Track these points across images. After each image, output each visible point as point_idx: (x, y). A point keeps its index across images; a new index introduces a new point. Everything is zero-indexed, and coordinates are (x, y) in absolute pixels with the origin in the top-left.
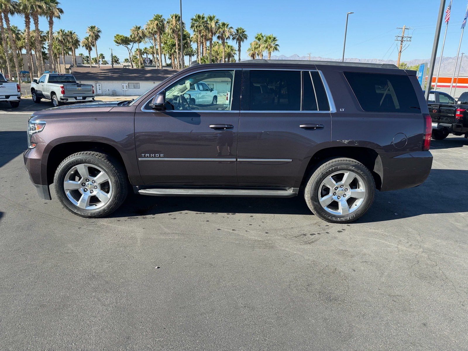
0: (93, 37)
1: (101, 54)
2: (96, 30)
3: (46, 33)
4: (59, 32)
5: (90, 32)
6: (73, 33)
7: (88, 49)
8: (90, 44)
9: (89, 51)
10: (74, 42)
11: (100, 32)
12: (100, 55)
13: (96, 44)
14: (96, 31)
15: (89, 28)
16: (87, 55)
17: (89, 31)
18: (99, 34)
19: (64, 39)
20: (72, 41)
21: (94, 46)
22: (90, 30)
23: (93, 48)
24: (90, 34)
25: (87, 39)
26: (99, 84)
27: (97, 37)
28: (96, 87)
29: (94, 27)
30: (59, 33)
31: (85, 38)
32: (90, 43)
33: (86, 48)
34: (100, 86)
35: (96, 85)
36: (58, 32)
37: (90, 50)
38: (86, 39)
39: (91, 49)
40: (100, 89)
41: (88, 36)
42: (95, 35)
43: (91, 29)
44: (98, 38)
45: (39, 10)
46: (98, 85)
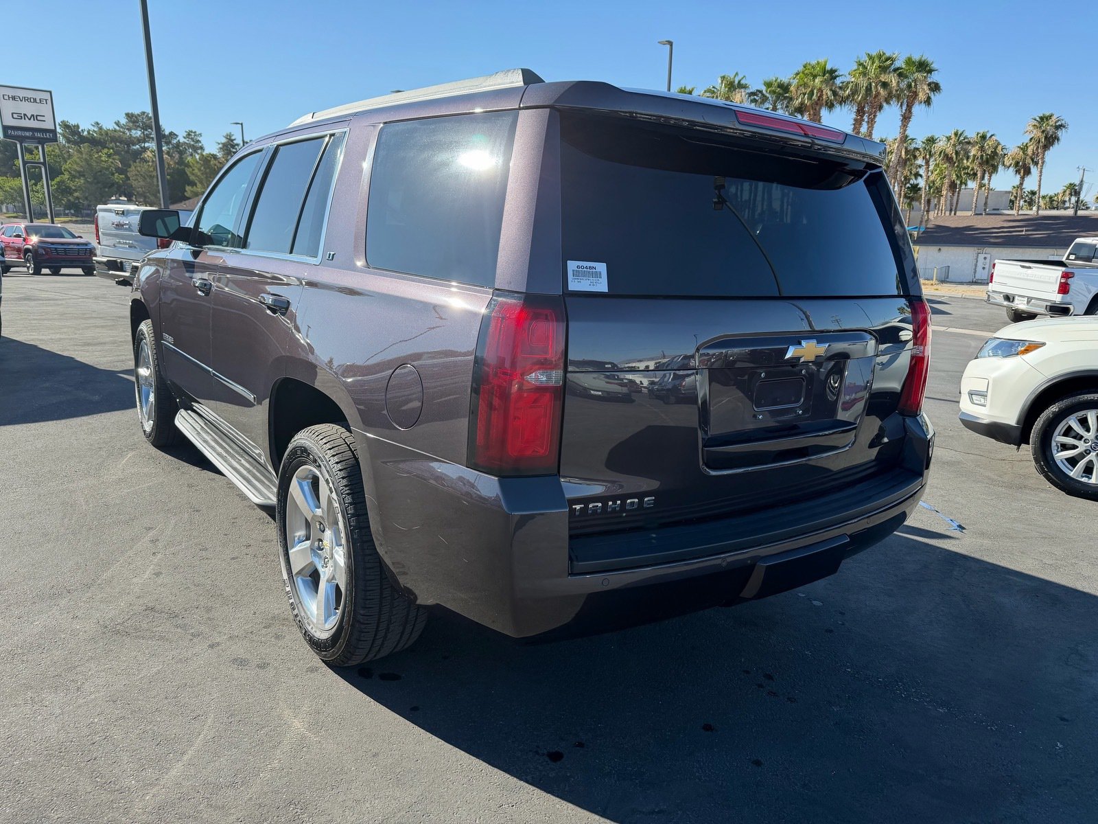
0: (1039, 141)
1: (1071, 184)
2: (1051, 124)
3: (923, 143)
4: (950, 137)
5: (1035, 131)
6: (988, 135)
7: (1019, 173)
8: (1028, 161)
9: (1023, 178)
10: (984, 158)
11: (1064, 127)
12: (1068, 188)
13: (1043, 158)
14: (1052, 126)
15: (1035, 120)
16: (1032, 189)
17: (1032, 128)
18: (1059, 133)
19: (957, 153)
20: (982, 156)
21: (1036, 164)
22: (1034, 125)
23: (1034, 170)
24: (1033, 135)
25: (1024, 149)
26: (986, 256)
27: (1050, 140)
28: (977, 262)
29: (1049, 117)
30: (949, 139)
31: (1018, 147)
32: (1028, 157)
33: (1016, 171)
34: (988, 260)
35: (977, 257)
36: (947, 138)
37: (1024, 175)
38: (1022, 149)
39: (1028, 172)
40: (984, 268)
41: (1026, 140)
42: (1046, 137)
43: (1039, 122)
44: (1052, 144)
45: (882, 91)
46: (981, 257)
